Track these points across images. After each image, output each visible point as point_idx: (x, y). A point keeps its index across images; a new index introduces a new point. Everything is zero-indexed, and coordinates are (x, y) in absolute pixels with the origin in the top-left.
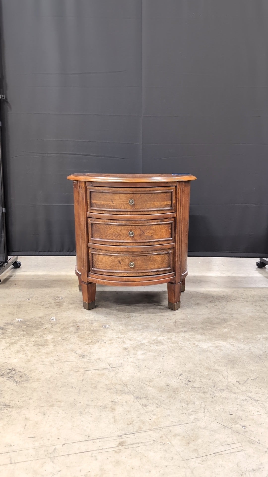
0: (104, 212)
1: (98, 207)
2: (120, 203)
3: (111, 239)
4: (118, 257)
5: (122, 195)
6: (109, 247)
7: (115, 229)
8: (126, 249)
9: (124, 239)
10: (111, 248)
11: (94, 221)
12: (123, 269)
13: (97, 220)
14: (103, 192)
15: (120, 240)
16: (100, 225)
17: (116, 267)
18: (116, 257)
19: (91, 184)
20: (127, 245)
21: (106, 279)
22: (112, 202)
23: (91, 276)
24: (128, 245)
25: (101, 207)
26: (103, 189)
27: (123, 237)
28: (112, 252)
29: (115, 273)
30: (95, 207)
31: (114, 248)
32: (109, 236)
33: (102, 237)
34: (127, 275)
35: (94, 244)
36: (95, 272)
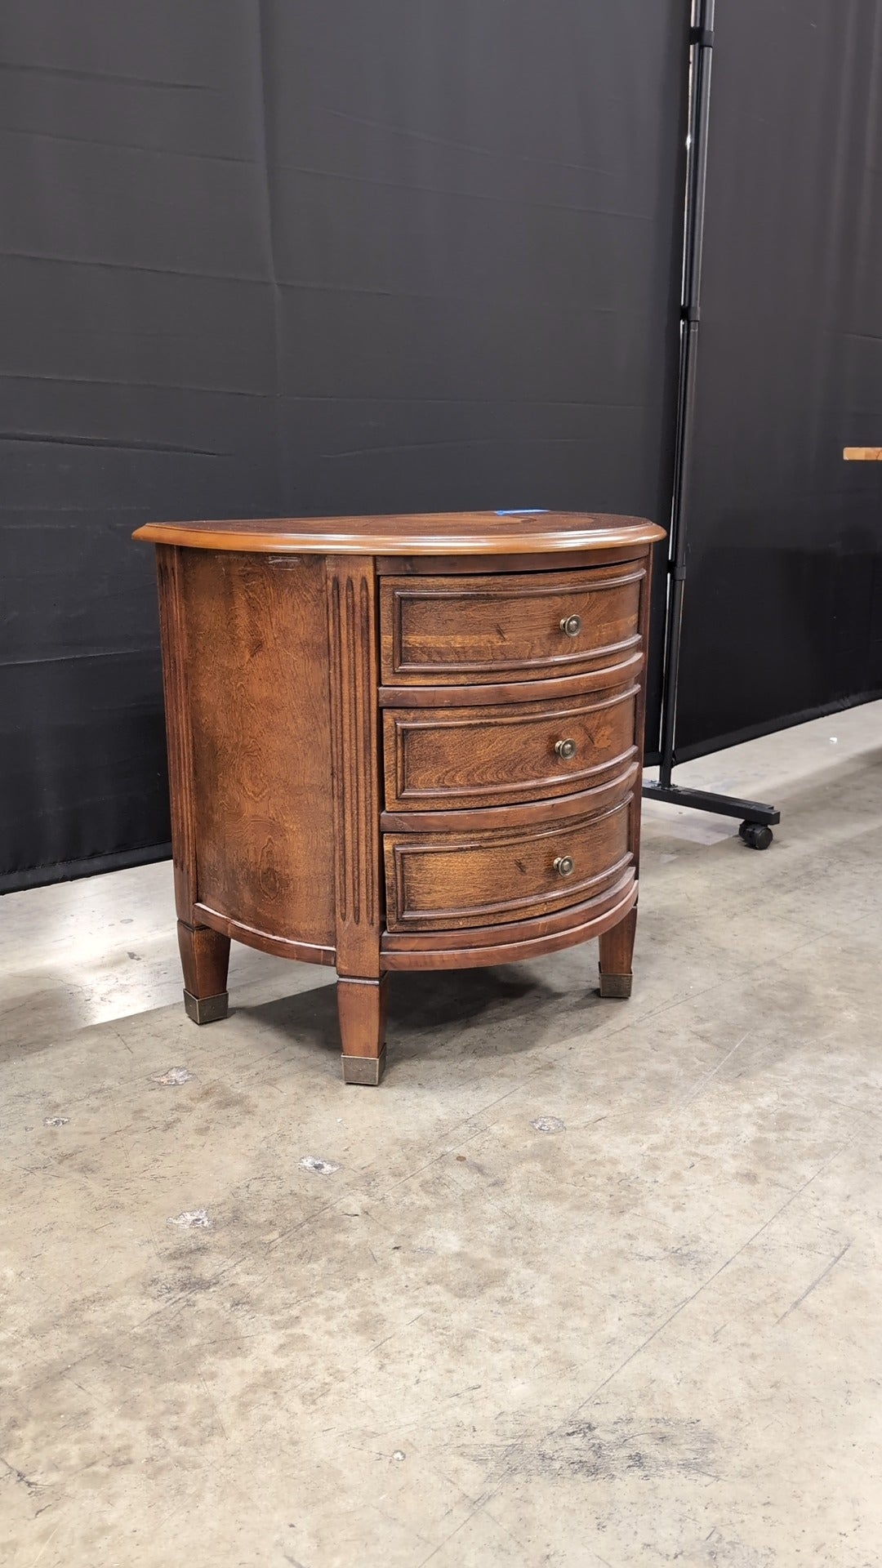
0: (463, 679)
1: (438, 659)
2: (527, 634)
3: (492, 783)
4: (517, 847)
5: (538, 601)
6: (487, 816)
7: (505, 741)
8: (547, 809)
9: (537, 774)
10: (496, 816)
11: (415, 720)
12: (534, 890)
13: (427, 713)
14: (463, 598)
15: (525, 780)
16: (443, 732)
17: (507, 887)
18: (511, 848)
19: (409, 568)
20: (546, 797)
21: (473, 945)
22: (500, 632)
23: (395, 946)
24: (550, 796)
25: (451, 657)
26: (460, 586)
27: (533, 768)
28: (493, 834)
29: (505, 914)
30: (419, 662)
31: (506, 816)
32: (483, 773)
33: (452, 779)
34: (545, 909)
35: (415, 814)
36: (413, 928)
